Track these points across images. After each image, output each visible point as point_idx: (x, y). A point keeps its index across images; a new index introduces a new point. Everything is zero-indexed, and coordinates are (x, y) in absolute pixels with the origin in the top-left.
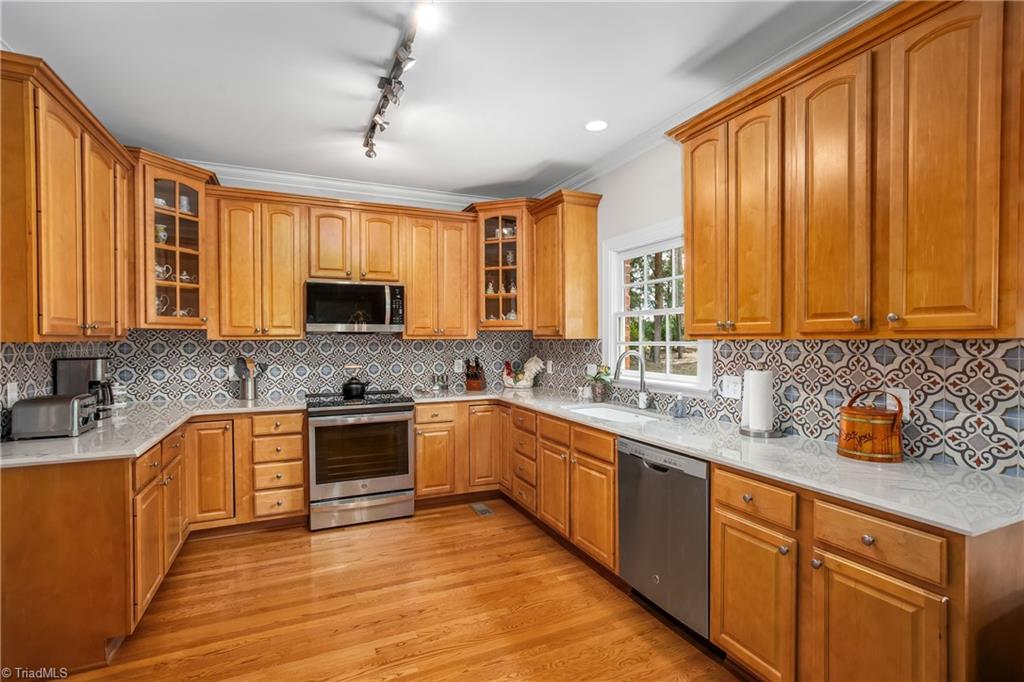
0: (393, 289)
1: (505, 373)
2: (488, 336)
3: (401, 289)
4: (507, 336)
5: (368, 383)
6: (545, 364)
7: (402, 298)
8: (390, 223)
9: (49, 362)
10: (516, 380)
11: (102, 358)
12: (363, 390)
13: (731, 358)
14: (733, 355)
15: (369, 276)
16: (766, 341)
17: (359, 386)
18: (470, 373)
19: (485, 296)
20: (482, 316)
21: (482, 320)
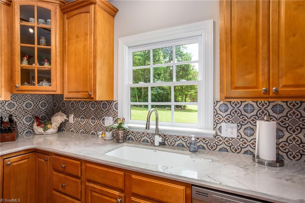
1: (35, 124)
2: (20, 98)
4: (36, 98)
6: (68, 117)
10: (45, 129)
14: (229, 111)
18: (4, 128)
19: (20, 67)
20: (17, 82)
21: (17, 85)
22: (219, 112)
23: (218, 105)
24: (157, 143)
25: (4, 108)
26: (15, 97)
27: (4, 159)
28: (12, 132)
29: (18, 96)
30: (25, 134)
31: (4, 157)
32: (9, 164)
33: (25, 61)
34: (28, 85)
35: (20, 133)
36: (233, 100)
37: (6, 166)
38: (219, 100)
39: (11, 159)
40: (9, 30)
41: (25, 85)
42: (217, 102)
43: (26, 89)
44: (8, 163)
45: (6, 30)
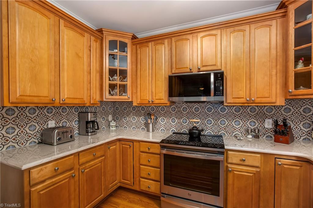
0: (216, 75)
2: (297, 103)
3: (222, 74)
5: (202, 130)
7: (222, 80)
8: (215, 35)
9: (77, 113)
11: (90, 113)
12: (200, 134)
15: (202, 69)
17: (197, 131)
18: (278, 130)
19: (294, 72)
20: (290, 87)
21: (291, 90)
25: (281, 112)
26: (292, 102)
27: (275, 158)
28: (286, 135)
29: (294, 101)
30: (303, 140)
31: (276, 157)
32: (280, 165)
33: (300, 64)
34: (303, 89)
35: (296, 138)
37: (277, 165)
39: (282, 160)
40: (284, 40)
41: (300, 89)
43: (301, 93)
44: (279, 163)
45: (281, 41)
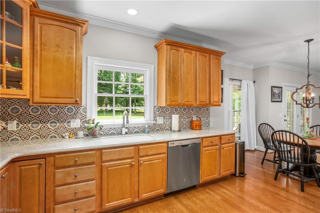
13: (159, 112)
14: (160, 111)
16: (170, 107)
22: (156, 112)
23: (155, 109)
24: (124, 133)
36: (171, 106)
38: (156, 106)
42: (155, 107)
